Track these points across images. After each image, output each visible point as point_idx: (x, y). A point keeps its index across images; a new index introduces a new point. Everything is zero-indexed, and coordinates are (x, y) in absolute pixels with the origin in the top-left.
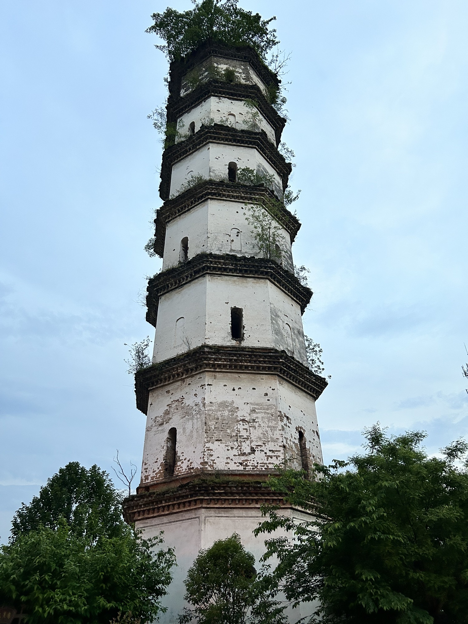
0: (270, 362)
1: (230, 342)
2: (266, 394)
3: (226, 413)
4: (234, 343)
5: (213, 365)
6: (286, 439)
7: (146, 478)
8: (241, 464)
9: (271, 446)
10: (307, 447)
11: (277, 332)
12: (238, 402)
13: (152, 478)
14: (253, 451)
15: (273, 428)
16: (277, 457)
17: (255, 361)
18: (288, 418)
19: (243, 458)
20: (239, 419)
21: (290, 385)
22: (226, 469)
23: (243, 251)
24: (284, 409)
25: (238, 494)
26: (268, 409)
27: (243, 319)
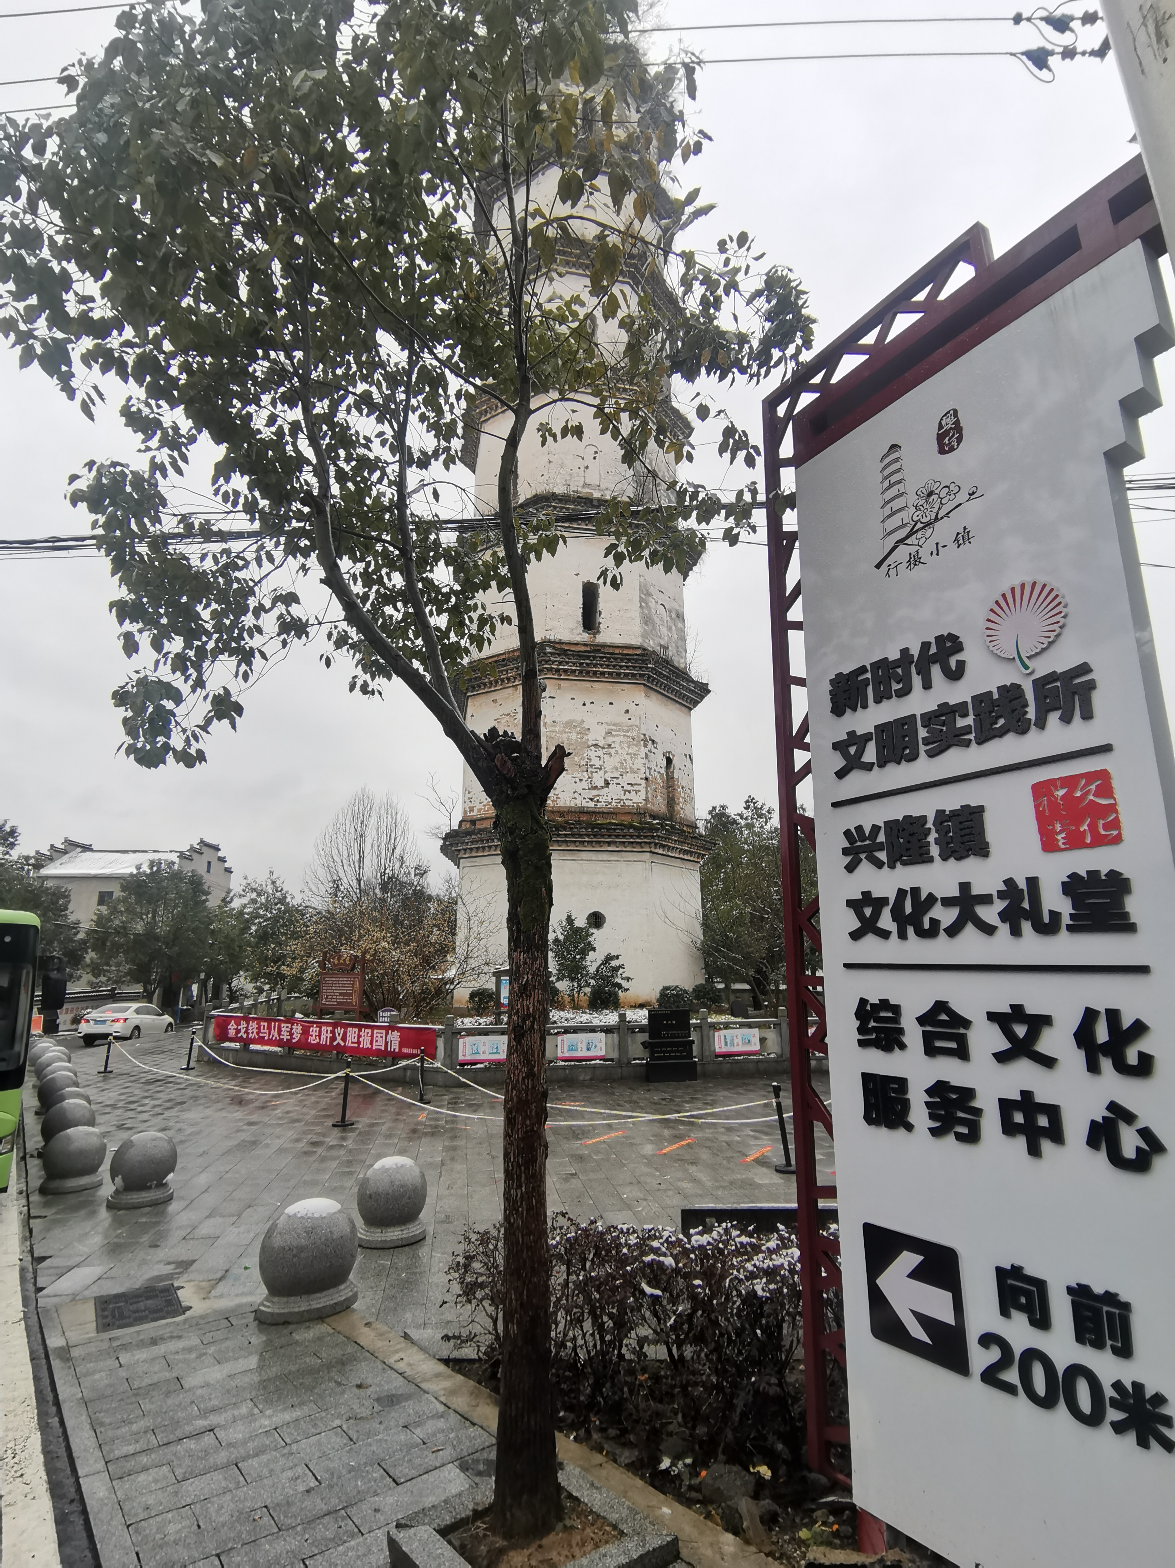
0: (634, 667)
1: (578, 635)
2: (627, 711)
3: (574, 736)
4: (585, 637)
5: (558, 670)
6: (650, 769)
7: (472, 809)
8: (591, 799)
9: (629, 778)
10: (676, 776)
11: (647, 620)
12: (590, 721)
13: (479, 810)
14: (607, 784)
15: (634, 756)
16: (637, 792)
17: (614, 666)
18: (653, 742)
19: (595, 792)
20: (590, 743)
21: (660, 696)
22: (573, 805)
23: (603, 487)
24: (649, 730)
25: (588, 836)
26: (628, 731)
27: (600, 600)
